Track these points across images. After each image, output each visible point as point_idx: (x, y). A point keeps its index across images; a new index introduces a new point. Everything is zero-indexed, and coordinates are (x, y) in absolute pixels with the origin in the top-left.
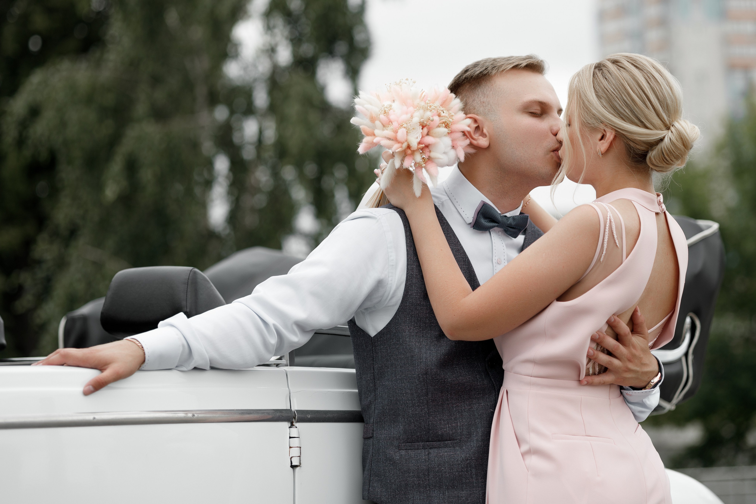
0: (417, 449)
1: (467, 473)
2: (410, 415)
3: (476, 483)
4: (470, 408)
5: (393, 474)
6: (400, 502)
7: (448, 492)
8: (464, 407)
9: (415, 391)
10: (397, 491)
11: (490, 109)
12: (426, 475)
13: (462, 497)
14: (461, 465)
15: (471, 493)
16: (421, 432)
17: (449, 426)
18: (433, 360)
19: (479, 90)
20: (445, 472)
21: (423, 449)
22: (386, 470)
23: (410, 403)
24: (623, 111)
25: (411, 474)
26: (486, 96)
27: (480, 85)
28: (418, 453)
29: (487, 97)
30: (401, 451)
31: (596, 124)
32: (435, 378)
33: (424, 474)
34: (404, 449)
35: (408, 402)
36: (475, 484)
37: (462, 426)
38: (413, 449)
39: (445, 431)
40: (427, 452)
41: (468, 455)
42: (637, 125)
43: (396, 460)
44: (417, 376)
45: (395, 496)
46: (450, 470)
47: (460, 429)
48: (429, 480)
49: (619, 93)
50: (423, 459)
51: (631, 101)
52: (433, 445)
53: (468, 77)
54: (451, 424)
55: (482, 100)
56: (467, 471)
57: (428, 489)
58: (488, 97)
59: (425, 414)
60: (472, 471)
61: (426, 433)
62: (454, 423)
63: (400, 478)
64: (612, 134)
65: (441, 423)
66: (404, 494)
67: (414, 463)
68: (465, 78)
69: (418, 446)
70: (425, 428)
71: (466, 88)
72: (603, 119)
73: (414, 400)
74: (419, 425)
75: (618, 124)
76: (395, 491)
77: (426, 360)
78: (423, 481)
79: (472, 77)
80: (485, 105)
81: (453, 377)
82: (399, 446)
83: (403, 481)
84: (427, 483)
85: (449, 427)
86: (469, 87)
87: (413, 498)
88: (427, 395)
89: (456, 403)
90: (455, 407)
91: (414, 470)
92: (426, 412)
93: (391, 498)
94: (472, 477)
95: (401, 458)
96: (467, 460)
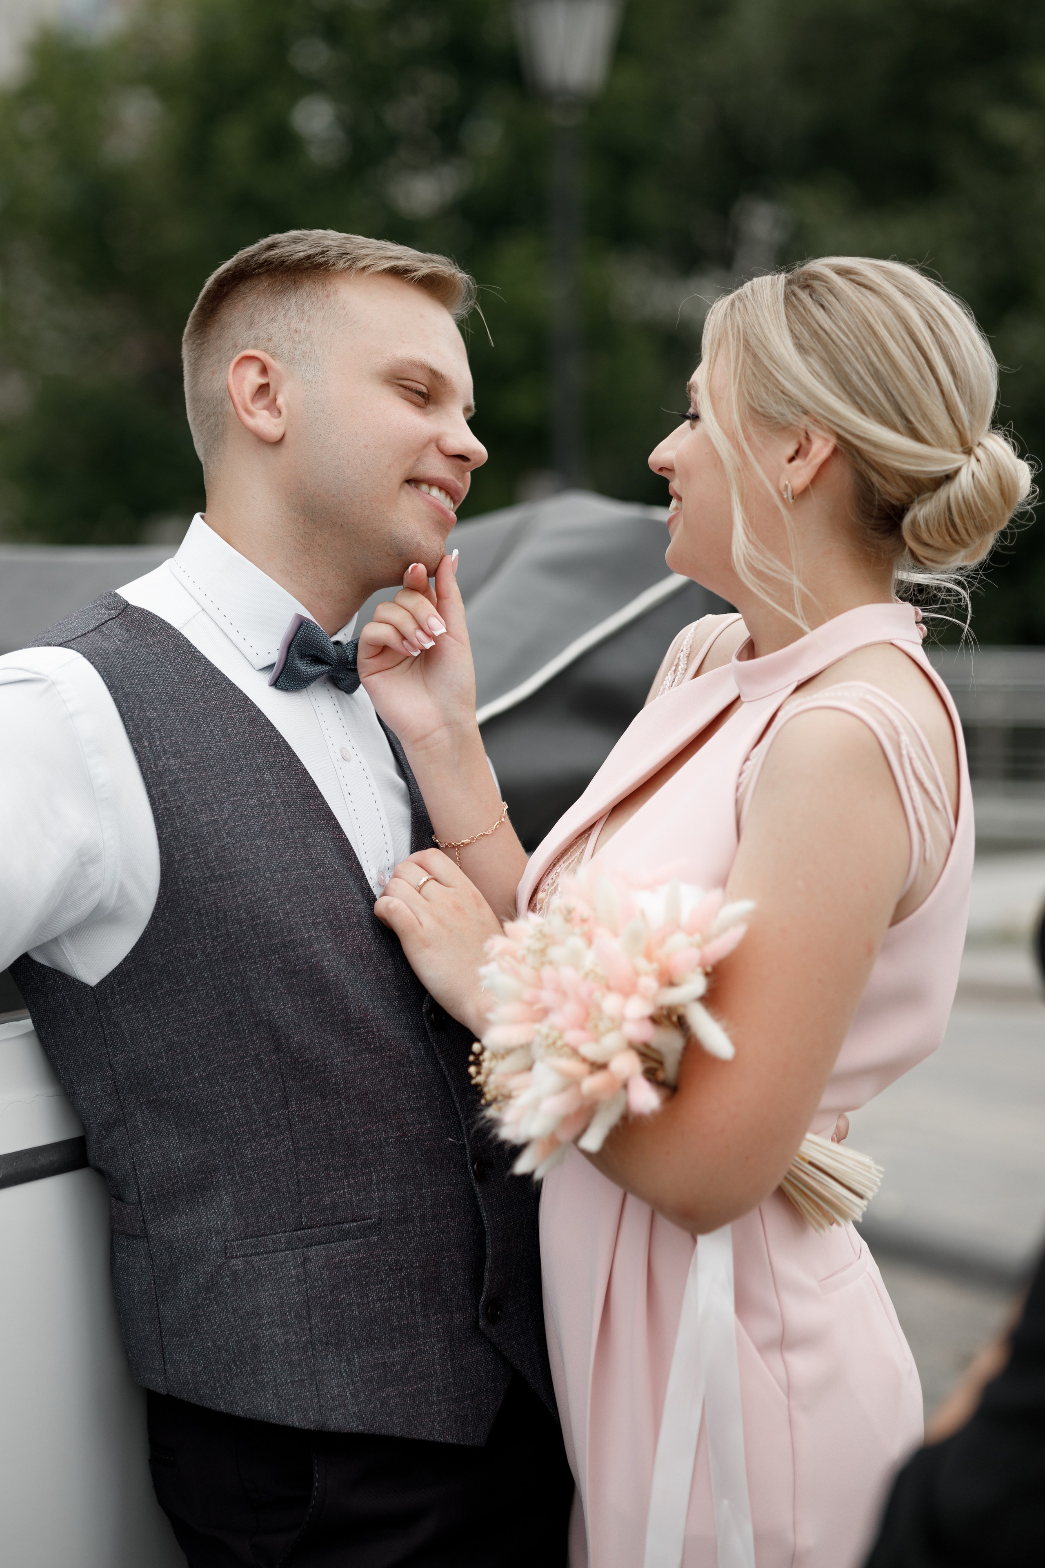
0: (273, 1251)
1: (402, 1301)
2: (248, 1163)
3: (423, 1325)
4: (400, 1136)
5: (220, 1324)
6: (245, 1394)
7: (359, 1357)
8: (386, 1133)
9: (253, 1097)
10: (235, 1365)
11: (308, 351)
12: (304, 1318)
13: (393, 1364)
14: (388, 1282)
15: (413, 1353)
16: (279, 1205)
17: (349, 1182)
18: (287, 1014)
19: (293, 300)
20: (350, 1305)
21: (288, 1250)
22: (200, 1316)
23: (244, 1131)
24: (864, 391)
25: (266, 1320)
26: (306, 318)
27: (297, 289)
28: (276, 1262)
29: (308, 321)
30: (233, 1261)
31: (790, 417)
32: (301, 1057)
33: (298, 1316)
34: (240, 1257)
35: (239, 1129)
36: (421, 1330)
37: (384, 1182)
38: (262, 1253)
39: (340, 1197)
40: (300, 1258)
41: (403, 1257)
42: (894, 428)
43: (225, 1288)
44: (254, 1060)
45: (231, 1379)
46: (361, 1297)
47: (379, 1190)
48: (310, 1329)
49: (859, 342)
50: (292, 1275)
51: (887, 366)
52: (312, 1238)
53: (275, 260)
54: (353, 1179)
55: (293, 326)
56: (402, 1297)
57: (310, 1354)
58: (311, 320)
59: (286, 1155)
60: (413, 1295)
61: (291, 1206)
62: (363, 1175)
63: (238, 1334)
64: (826, 445)
65: (328, 1176)
66: (253, 1372)
67: (269, 1288)
68: (266, 261)
69: (274, 1242)
70: (289, 1192)
71: (261, 287)
72: (810, 404)
73: (255, 1122)
74: (274, 1185)
75: (849, 420)
76: (230, 1368)
77: (268, 1016)
78: (296, 1334)
79: (283, 262)
80: (297, 340)
81: (348, 1053)
82: (226, 1248)
83: (247, 1338)
84: (307, 1339)
85: (349, 1186)
86: (269, 285)
87: (275, 1381)
88: (286, 1104)
89: (365, 1124)
90: (363, 1133)
91: (272, 1308)
92: (289, 1148)
93: (221, 1386)
94: (414, 1313)
95: (235, 1280)
96: (401, 1270)
